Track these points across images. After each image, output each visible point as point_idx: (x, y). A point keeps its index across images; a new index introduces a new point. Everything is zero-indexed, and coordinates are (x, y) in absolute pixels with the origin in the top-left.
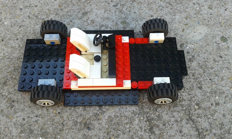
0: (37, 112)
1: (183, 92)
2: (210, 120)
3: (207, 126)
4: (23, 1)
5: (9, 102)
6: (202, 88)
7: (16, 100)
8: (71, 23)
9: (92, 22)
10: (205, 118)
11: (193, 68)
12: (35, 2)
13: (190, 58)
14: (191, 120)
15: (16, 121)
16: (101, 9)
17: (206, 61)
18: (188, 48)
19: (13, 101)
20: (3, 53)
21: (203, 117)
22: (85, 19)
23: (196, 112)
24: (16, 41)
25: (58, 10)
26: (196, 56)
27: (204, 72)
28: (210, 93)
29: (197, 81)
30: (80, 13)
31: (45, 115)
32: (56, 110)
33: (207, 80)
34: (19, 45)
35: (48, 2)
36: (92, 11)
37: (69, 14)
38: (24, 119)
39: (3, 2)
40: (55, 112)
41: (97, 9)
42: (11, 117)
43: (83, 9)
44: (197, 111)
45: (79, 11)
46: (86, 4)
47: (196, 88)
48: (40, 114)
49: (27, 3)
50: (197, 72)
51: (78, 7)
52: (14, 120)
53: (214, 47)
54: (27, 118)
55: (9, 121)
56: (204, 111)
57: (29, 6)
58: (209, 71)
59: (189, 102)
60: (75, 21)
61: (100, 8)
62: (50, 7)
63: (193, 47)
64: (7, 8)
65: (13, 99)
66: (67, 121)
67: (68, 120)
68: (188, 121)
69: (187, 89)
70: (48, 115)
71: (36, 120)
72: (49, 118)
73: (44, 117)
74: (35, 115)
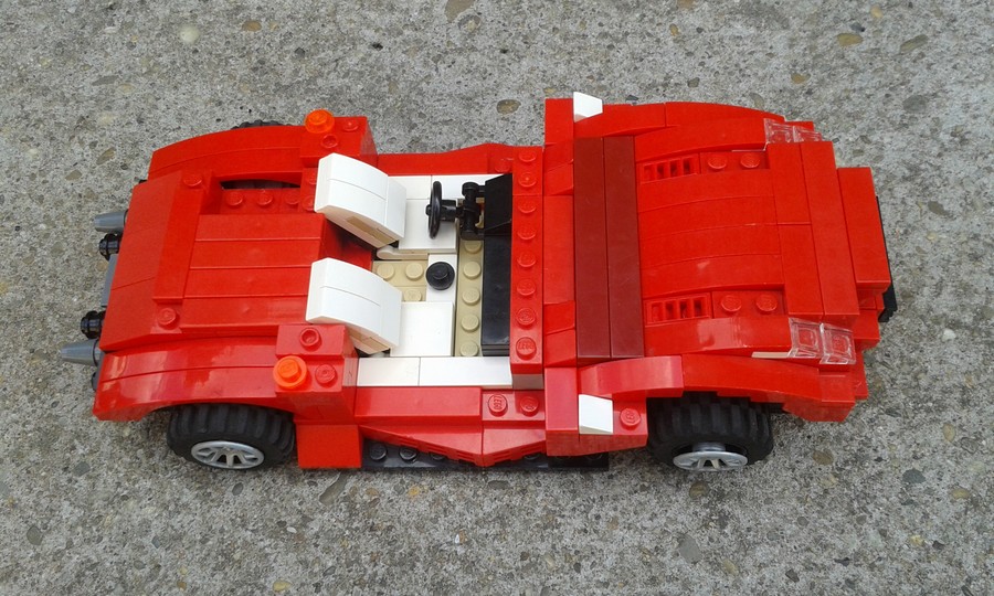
0: (840, 545)
4: (632, 64)
5: (705, 500)
7: (727, 490)
8: (868, 147)
9: (957, 139)
12: (686, 65)
15: (761, 584)
16: (980, 82)
19: (721, 496)
22: (923, 126)
25: (792, 94)
30: (894, 102)
31: (881, 554)
32: (921, 532)
35: (742, 66)
36: (944, 91)
37: (848, 107)
38: (792, 576)
39: (544, 72)
40: (920, 541)
41: (962, 82)
42: (734, 567)
43: (902, 84)
45: (887, 96)
46: (907, 64)
48: (857, 553)
49: (649, 73)
51: (877, 79)
52: (749, 580)
54: (807, 569)
55: (730, 583)
57: (665, 85)
60: (881, 138)
61: (973, 79)
62: (754, 85)
65: (714, 486)
66: (982, 581)
67: (987, 573)
70: (894, 553)
71: (848, 576)
72: (900, 566)
73: (877, 563)
74: (835, 556)
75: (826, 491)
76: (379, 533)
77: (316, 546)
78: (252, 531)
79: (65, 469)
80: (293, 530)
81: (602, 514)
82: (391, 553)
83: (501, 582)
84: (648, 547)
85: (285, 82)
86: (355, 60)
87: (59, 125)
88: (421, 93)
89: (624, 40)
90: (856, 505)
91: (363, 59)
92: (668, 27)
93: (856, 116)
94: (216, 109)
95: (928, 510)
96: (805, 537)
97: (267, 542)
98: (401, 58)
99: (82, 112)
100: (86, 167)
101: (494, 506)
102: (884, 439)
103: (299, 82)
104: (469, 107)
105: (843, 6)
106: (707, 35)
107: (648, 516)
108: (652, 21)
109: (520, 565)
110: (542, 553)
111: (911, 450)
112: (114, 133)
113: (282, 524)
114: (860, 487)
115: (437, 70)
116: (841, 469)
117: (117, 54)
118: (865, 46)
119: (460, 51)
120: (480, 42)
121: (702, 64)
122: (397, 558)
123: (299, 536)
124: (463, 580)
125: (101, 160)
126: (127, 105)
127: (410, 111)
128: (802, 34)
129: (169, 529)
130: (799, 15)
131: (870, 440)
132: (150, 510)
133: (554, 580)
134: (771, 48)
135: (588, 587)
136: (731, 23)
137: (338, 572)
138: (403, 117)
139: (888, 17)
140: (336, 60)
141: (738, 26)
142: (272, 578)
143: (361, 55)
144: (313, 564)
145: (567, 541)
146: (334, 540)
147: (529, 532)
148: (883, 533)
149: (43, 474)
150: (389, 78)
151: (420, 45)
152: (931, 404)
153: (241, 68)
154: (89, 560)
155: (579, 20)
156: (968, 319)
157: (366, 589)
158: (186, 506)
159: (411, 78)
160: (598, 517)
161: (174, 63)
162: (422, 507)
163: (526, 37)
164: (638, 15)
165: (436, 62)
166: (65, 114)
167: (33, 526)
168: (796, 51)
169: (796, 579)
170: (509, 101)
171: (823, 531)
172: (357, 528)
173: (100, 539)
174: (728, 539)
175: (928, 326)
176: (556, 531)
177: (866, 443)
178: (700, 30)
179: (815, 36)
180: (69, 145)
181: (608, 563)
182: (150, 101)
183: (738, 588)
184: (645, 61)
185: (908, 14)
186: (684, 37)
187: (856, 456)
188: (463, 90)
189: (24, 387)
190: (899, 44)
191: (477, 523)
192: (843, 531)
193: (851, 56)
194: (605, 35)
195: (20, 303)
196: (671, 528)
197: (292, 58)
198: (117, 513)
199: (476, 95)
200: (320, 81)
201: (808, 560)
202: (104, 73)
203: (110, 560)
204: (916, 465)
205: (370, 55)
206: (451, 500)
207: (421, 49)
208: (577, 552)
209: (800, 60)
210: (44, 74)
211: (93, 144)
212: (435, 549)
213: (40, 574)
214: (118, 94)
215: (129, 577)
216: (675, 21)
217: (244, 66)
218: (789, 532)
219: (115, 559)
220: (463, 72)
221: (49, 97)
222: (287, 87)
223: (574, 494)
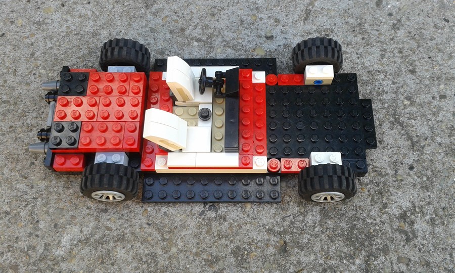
1: (383, 80)
2: (430, 122)
3: (426, 132)
6: (416, 72)
10: (421, 119)
11: (400, 39)
13: (394, 24)
14: (399, 122)
17: (421, 28)
18: (389, 6)
20: (66, 26)
21: (419, 118)
23: (406, 111)
24: (86, 6)
26: (403, 19)
27: (419, 47)
28: (429, 80)
29: (407, 60)
33: (423, 58)
34: (93, 12)
44: (408, 109)
47: (405, 71)
50: (407, 46)
53: (434, 4)
56: (421, 109)
58: (427, 44)
59: (394, 95)
63: (398, 5)
68: (394, 125)
69: (391, 74)
101: (3, 109)
109: (8, 130)
110: (18, 126)
133: (21, 135)
135: (33, 137)
145: (29, 121)
147: (14, 119)
156: (204, 38)
160: (43, 112)
175: (188, 41)
176: (25, 118)
208: (32, 125)
223: (35, 104)
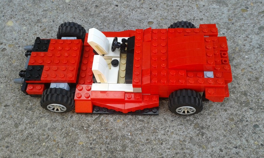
0: (235, 143)
4: (185, 14)
5: (198, 129)
7: (204, 126)
8: (248, 39)
12: (200, 15)
15: (212, 152)
19: (202, 128)
25: (228, 24)
30: (256, 28)
31: (246, 146)
32: (258, 141)
35: (215, 16)
37: (243, 28)
38: (221, 150)
39: (161, 14)
40: (257, 143)
42: (205, 147)
43: (258, 23)
45: (254, 26)
46: (259, 18)
48: (239, 145)
49: (189, 16)
51: (251, 21)
52: (209, 151)
54: (225, 149)
55: (204, 151)
57: (193, 20)
60: (252, 37)
62: (218, 21)
64: (168, 20)
65: (201, 125)
70: (250, 146)
71: (237, 151)
72: (251, 150)
73: (245, 148)
74: (233, 146)
75: (232, 129)
76: (108, 131)
77: (91, 133)
78: (75, 128)
79: (26, 109)
80: (86, 128)
81: (169, 130)
82: (111, 136)
83: (140, 146)
84: (181, 140)
85: (92, 14)
86: (111, 9)
87: (32, 21)
88: (127, 18)
89: (183, 7)
90: (240, 133)
91: (113, 9)
92: (195, 4)
93: (245, 31)
94: (73, 19)
95: (260, 135)
96: (225, 140)
97: (78, 131)
98: (123, 9)
99: (38, 18)
100: (38, 32)
101: (140, 126)
102: (249, 116)
103: (96, 14)
104: (140, 22)
105: (243, 2)
106: (206, 7)
107: (182, 131)
108: (191, 3)
109: (146, 142)
110: (152, 139)
111: (256, 119)
112: (46, 24)
113: (83, 127)
114: (241, 128)
115: (132, 12)
116: (236, 123)
117: (49, 4)
118: (248, 12)
119: (139, 8)
120: (144, 6)
121: (204, 14)
122: (113, 138)
123: (87, 130)
124: (130, 145)
125: (42, 31)
126: (50, 17)
127: (124, 23)
128: (232, 8)
129: (53, 126)
130: (231, 3)
131: (245, 116)
132: (48, 121)
133: (155, 147)
134: (223, 11)
135: (164, 149)
136: (212, 4)
137: (97, 140)
138: (122, 24)
139: (255, 5)
140: (106, 9)
141: (214, 5)
142: (79, 141)
143: (112, 8)
144: (90, 138)
145: (159, 137)
146: (96, 132)
147: (149, 134)
148: (247, 141)
149: (20, 110)
150: (119, 14)
151: (128, 6)
152: (262, 107)
153: (81, 9)
154: (30, 133)
155: (171, 2)
157: (104, 145)
158: (57, 120)
159: (125, 14)
160: (168, 131)
161: (63, 7)
162: (121, 125)
163: (157, 5)
164: (187, 1)
165: (132, 10)
166: (34, 18)
167: (16, 123)
168: (230, 13)
169: (222, 151)
170: (151, 22)
171: (230, 139)
172: (103, 129)
173: (34, 127)
174: (204, 139)
175: (262, 87)
176: (156, 134)
177: (244, 116)
178: (204, 6)
179: (235, 9)
180: (34, 26)
181: (170, 143)
182: (56, 17)
183: (206, 152)
184: (189, 13)
185: (260, 5)
186: (199, 7)
187: (241, 120)
188: (139, 18)
189: (17, 87)
190: (258, 13)
191: (135, 130)
192: (236, 139)
193: (245, 15)
194: (178, 6)
195: (18, 66)
196: (188, 135)
197: (94, 8)
198: (39, 121)
199: (142, 20)
200: (101, 14)
201: (226, 146)
202: (45, 9)
203: (36, 133)
204: (257, 123)
205: (115, 8)
206: (128, 124)
207: (128, 7)
208: (162, 140)
209: (231, 15)
210: (29, 8)
211: (41, 27)
212: (123, 136)
213: (17, 136)
214: (48, 14)
215: (41, 137)
216: (197, 3)
217: (82, 9)
218: (221, 139)
219: (37, 133)
220: (139, 13)
221: (30, 14)
222: (92, 15)
223: (162, 124)
